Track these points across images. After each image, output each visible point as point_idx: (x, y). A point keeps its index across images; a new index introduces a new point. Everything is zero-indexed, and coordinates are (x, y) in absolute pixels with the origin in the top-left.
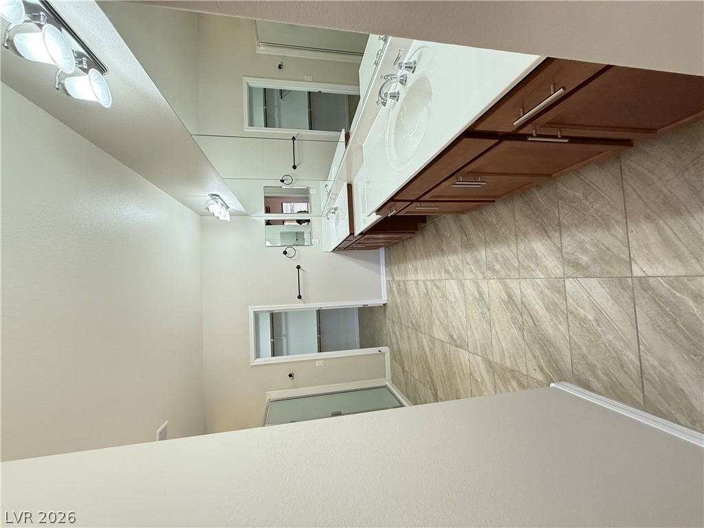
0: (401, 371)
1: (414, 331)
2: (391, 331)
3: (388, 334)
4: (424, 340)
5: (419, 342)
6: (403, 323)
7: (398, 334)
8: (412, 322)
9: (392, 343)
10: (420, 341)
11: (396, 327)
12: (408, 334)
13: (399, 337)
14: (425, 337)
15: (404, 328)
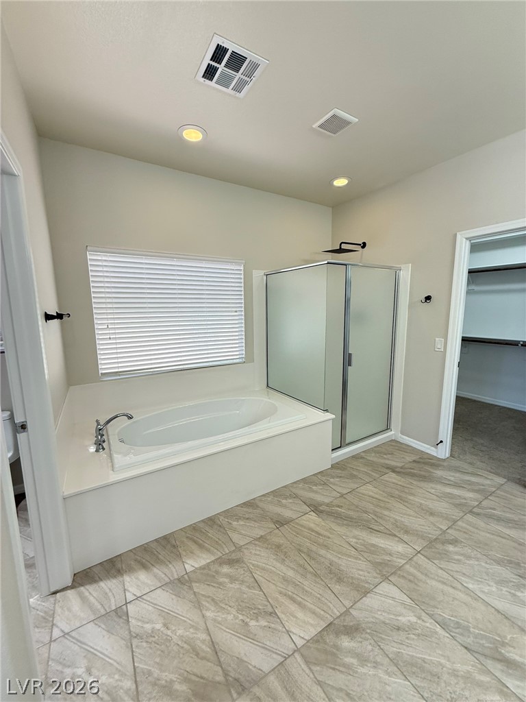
0: (393, 463)
1: (434, 533)
2: (473, 479)
3: (470, 470)
4: (400, 548)
5: (407, 532)
6: (469, 517)
7: (456, 492)
8: (455, 542)
9: (451, 468)
10: (405, 537)
11: (471, 495)
12: (440, 515)
13: (448, 490)
14: (402, 556)
15: (456, 513)
